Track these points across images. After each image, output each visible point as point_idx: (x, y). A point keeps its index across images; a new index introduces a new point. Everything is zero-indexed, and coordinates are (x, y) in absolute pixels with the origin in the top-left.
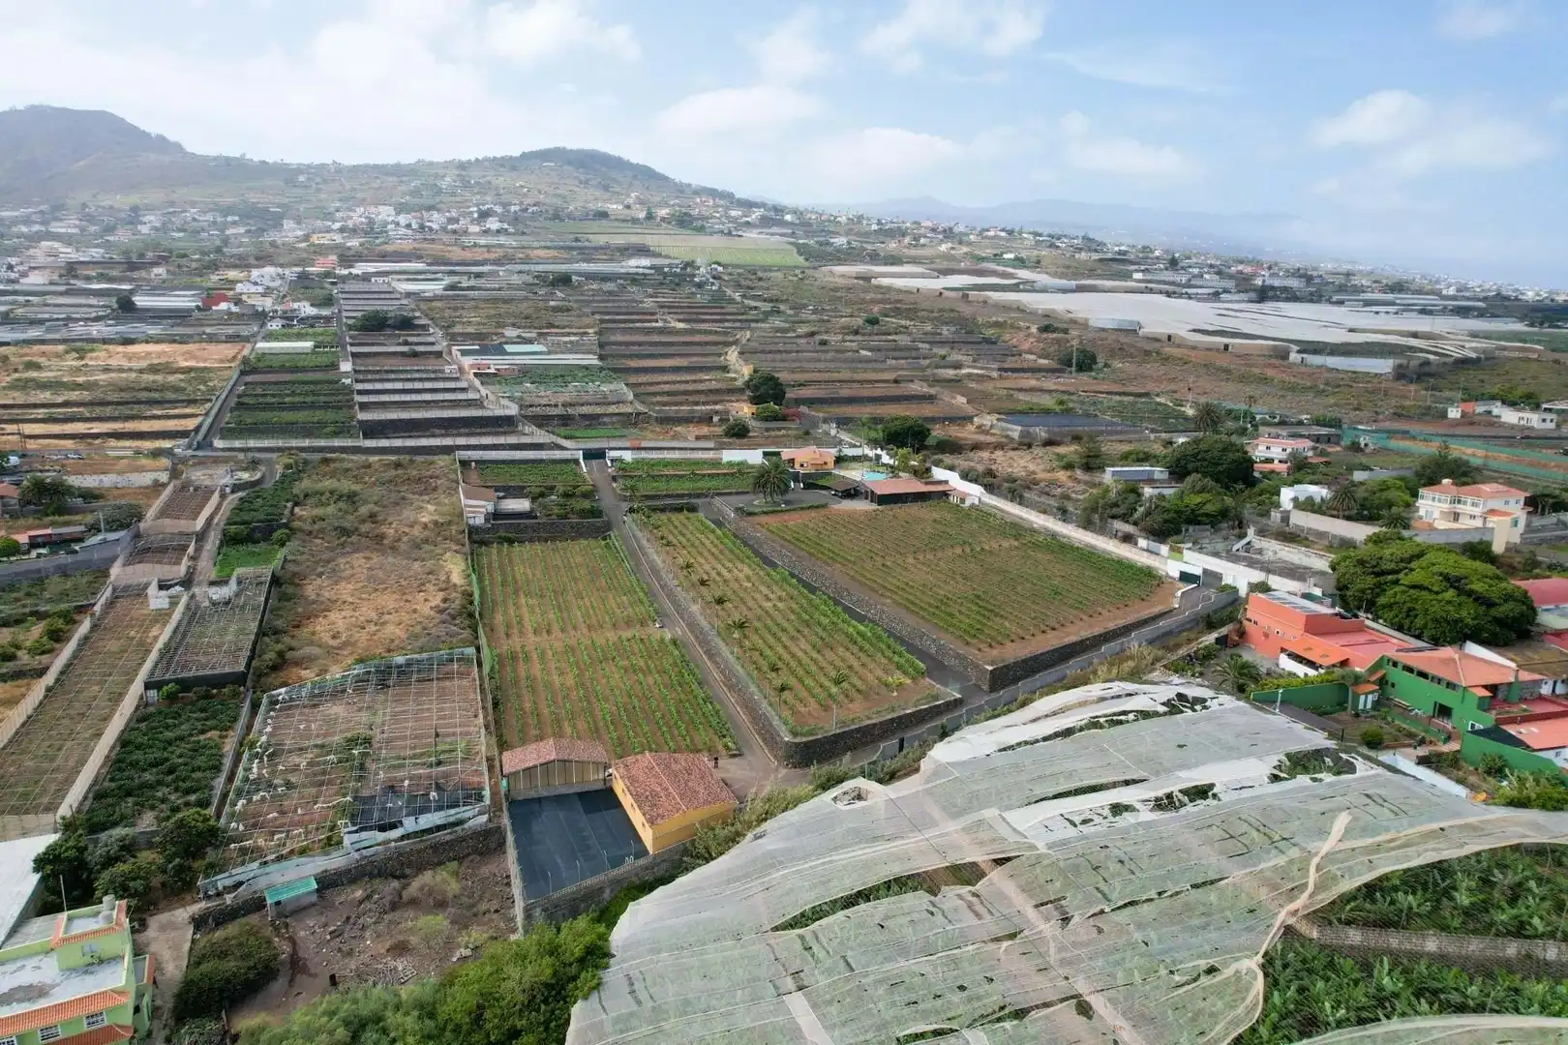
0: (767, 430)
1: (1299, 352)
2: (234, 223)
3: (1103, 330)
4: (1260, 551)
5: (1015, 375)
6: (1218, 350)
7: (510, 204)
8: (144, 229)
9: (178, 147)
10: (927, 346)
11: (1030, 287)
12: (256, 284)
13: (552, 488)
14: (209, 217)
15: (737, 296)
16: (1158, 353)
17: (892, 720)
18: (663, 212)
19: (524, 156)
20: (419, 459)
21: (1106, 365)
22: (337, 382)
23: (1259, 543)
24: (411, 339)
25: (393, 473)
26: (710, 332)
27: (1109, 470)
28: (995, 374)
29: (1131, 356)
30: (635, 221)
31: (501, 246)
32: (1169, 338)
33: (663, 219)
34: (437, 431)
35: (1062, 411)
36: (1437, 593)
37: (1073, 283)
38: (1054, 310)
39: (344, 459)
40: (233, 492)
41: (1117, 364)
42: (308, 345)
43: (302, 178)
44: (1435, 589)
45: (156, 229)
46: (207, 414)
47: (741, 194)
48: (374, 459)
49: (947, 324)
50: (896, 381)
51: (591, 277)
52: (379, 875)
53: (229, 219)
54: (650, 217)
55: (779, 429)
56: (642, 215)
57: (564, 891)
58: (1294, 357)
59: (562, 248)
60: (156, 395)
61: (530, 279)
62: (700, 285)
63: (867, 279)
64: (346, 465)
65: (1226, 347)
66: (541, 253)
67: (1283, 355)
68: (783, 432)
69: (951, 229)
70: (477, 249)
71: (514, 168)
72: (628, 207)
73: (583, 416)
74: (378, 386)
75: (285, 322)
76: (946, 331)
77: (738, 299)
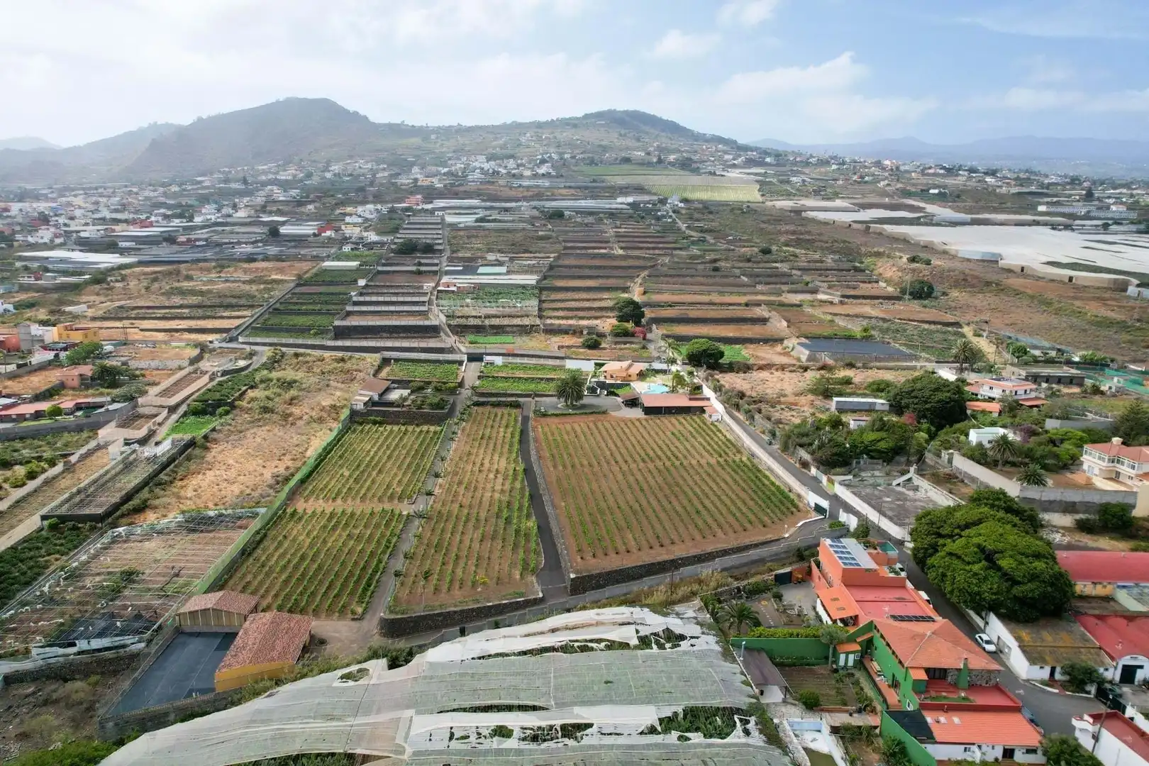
0: (616, 343)
1: (1138, 286)
2: (384, 169)
3: (969, 260)
4: (916, 489)
5: (855, 301)
6: (1061, 282)
7: (564, 153)
8: (328, 175)
9: (366, 118)
10: (799, 273)
11: (930, 221)
12: (360, 216)
13: (429, 383)
14: (369, 166)
15: (683, 226)
16: (997, 284)
17: (473, 610)
18: (672, 158)
19: (586, 116)
20: (357, 355)
21: (944, 294)
22: (346, 294)
23: (917, 481)
24: (423, 261)
25: (335, 365)
26: (638, 258)
27: (836, 399)
28: (836, 300)
29: (973, 286)
30: (649, 164)
31: (538, 186)
32: (1022, 269)
33: (670, 163)
34: (385, 335)
35: (864, 337)
36: (969, 563)
37: (968, 217)
38: (932, 242)
39: (309, 355)
40: (222, 375)
41: (955, 293)
42: (355, 264)
43: (433, 137)
44: (966, 559)
45: (335, 175)
46: (252, 316)
47: (742, 141)
48: (327, 354)
49: (834, 252)
50: (747, 305)
51: (580, 212)
52: (54, 678)
53: (381, 166)
54: (660, 161)
55: (625, 343)
56: (655, 160)
57: (133, 713)
58: (1132, 290)
59: (579, 188)
60: (234, 301)
61: (536, 213)
62: (658, 219)
63: (798, 212)
64: (308, 358)
65: (1071, 279)
66: (564, 192)
67: (1122, 287)
68: (628, 346)
69: (898, 168)
70: (521, 189)
71: (575, 126)
72: (648, 154)
73: (492, 327)
74: (374, 299)
75: (353, 246)
76: (830, 260)
77: (684, 229)
